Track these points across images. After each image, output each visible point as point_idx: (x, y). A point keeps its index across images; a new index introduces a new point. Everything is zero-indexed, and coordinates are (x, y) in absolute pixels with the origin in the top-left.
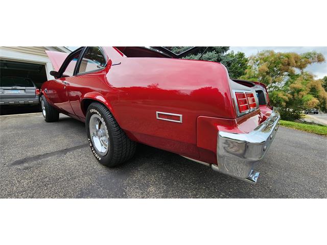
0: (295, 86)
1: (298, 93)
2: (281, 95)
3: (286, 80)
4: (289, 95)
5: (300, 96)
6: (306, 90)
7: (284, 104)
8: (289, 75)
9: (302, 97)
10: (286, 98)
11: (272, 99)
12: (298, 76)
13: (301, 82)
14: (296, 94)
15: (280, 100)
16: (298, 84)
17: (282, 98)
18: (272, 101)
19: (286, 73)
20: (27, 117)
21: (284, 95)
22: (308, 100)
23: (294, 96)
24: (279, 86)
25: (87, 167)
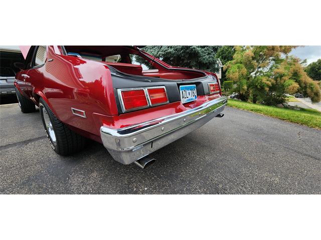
0: (278, 71)
1: (281, 78)
2: (264, 80)
3: (271, 65)
4: (273, 80)
5: (282, 82)
6: (288, 75)
7: (267, 89)
8: (274, 60)
9: (285, 81)
10: (270, 83)
11: (257, 84)
12: (282, 60)
13: (284, 66)
14: (279, 79)
15: (263, 86)
16: (281, 69)
17: (266, 83)
18: (257, 86)
19: (271, 58)
20: (8, 107)
21: (268, 80)
22: (289, 85)
23: (276, 80)
24: (264, 71)
25: (43, 156)
